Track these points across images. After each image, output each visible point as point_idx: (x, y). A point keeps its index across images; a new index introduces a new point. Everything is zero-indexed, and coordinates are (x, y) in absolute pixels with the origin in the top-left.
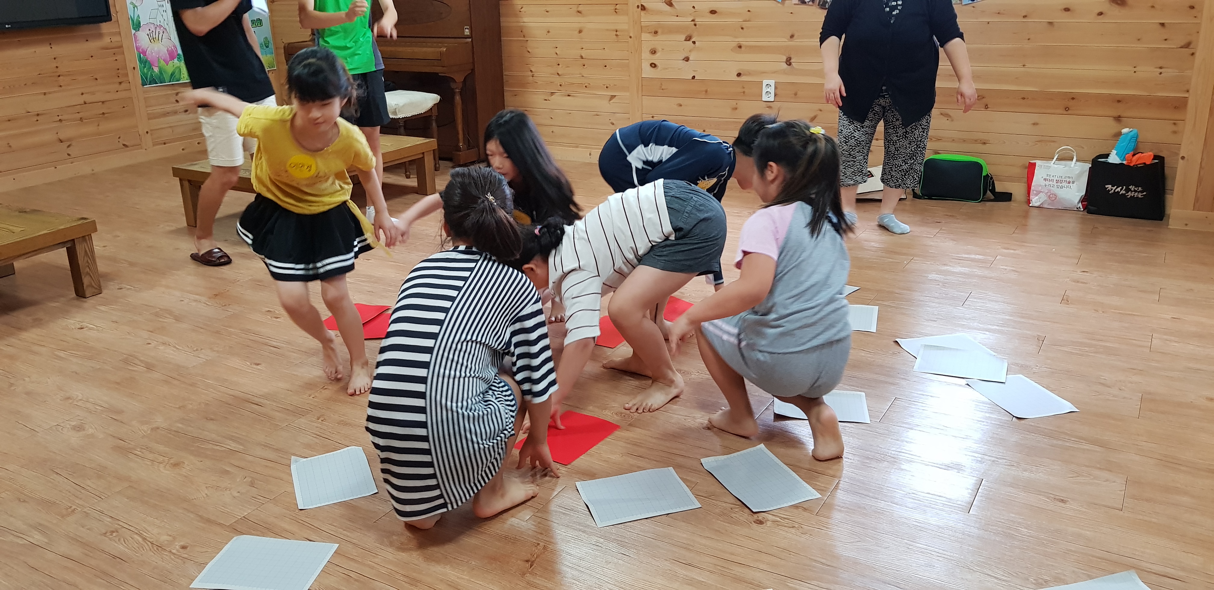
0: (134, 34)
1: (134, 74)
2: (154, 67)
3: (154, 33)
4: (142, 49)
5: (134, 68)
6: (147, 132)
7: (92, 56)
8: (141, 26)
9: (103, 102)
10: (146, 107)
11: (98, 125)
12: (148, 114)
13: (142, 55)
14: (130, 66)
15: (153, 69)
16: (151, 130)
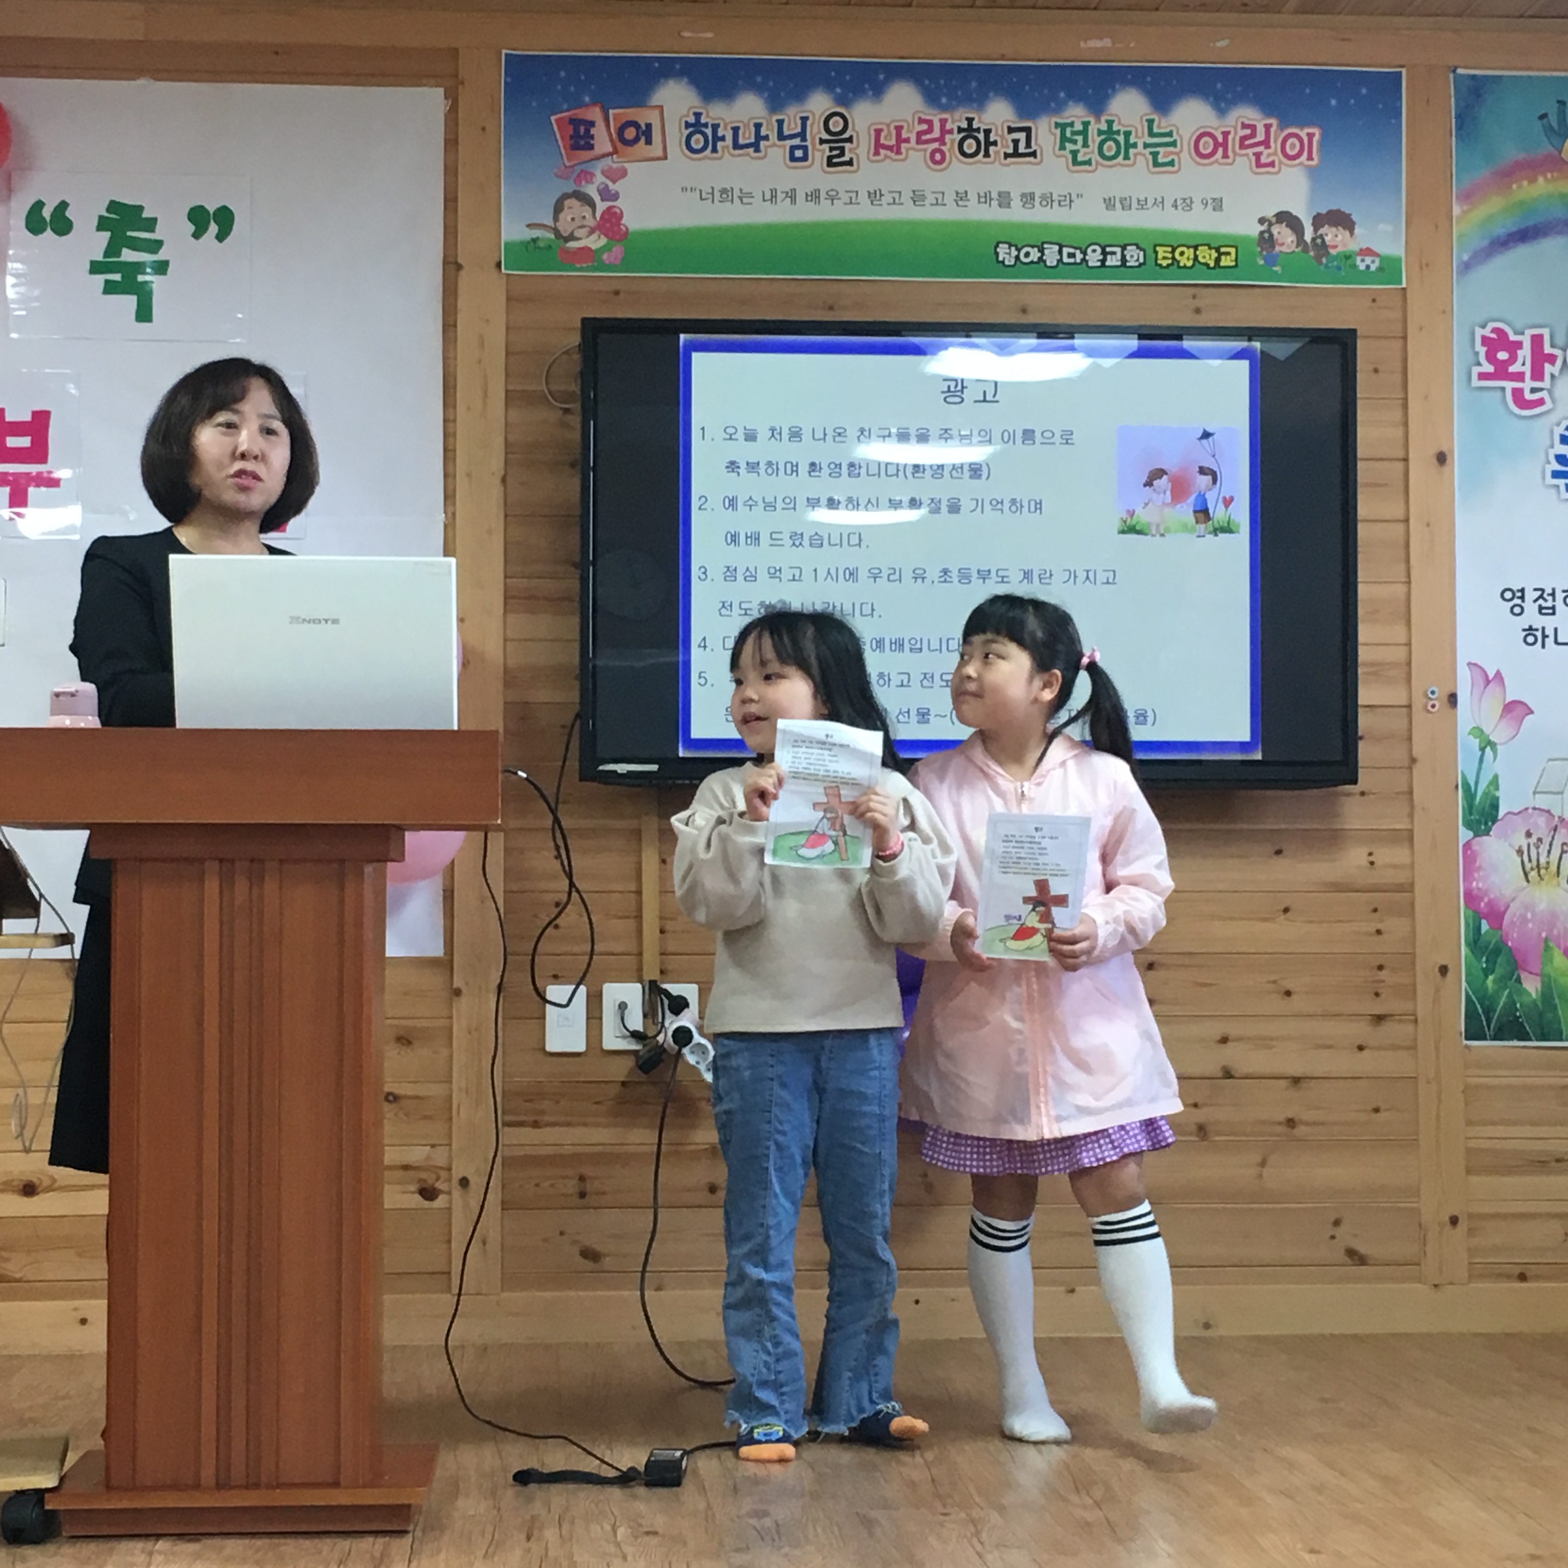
0: (1467, 845)
1: (1438, 990)
2: (1524, 976)
3: (1544, 848)
4: (1490, 904)
5: (1444, 970)
6: (1454, 1221)
7: (1286, 910)
8: (1500, 817)
9: (1296, 1081)
10: (1470, 1123)
11: (1263, 1163)
12: (1469, 1151)
13: (1485, 926)
14: (1427, 961)
15: (1519, 981)
16: (1471, 1216)
